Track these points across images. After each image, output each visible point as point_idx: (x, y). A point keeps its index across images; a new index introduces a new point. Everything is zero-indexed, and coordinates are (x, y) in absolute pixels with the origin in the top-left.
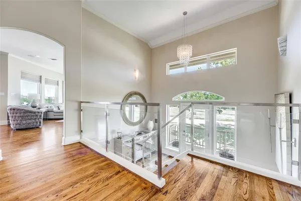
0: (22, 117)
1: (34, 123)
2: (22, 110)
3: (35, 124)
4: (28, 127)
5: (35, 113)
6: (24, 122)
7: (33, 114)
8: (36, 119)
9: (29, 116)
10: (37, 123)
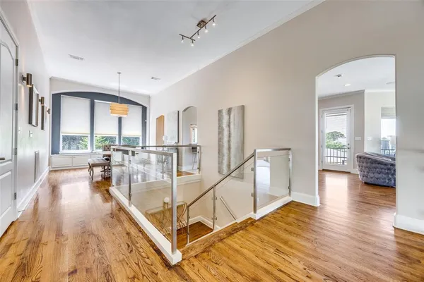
0: (369, 168)
1: (385, 178)
2: (369, 159)
3: (387, 181)
4: (377, 182)
5: (386, 164)
6: (372, 175)
7: (383, 166)
8: (388, 173)
9: (377, 168)
10: (390, 179)
